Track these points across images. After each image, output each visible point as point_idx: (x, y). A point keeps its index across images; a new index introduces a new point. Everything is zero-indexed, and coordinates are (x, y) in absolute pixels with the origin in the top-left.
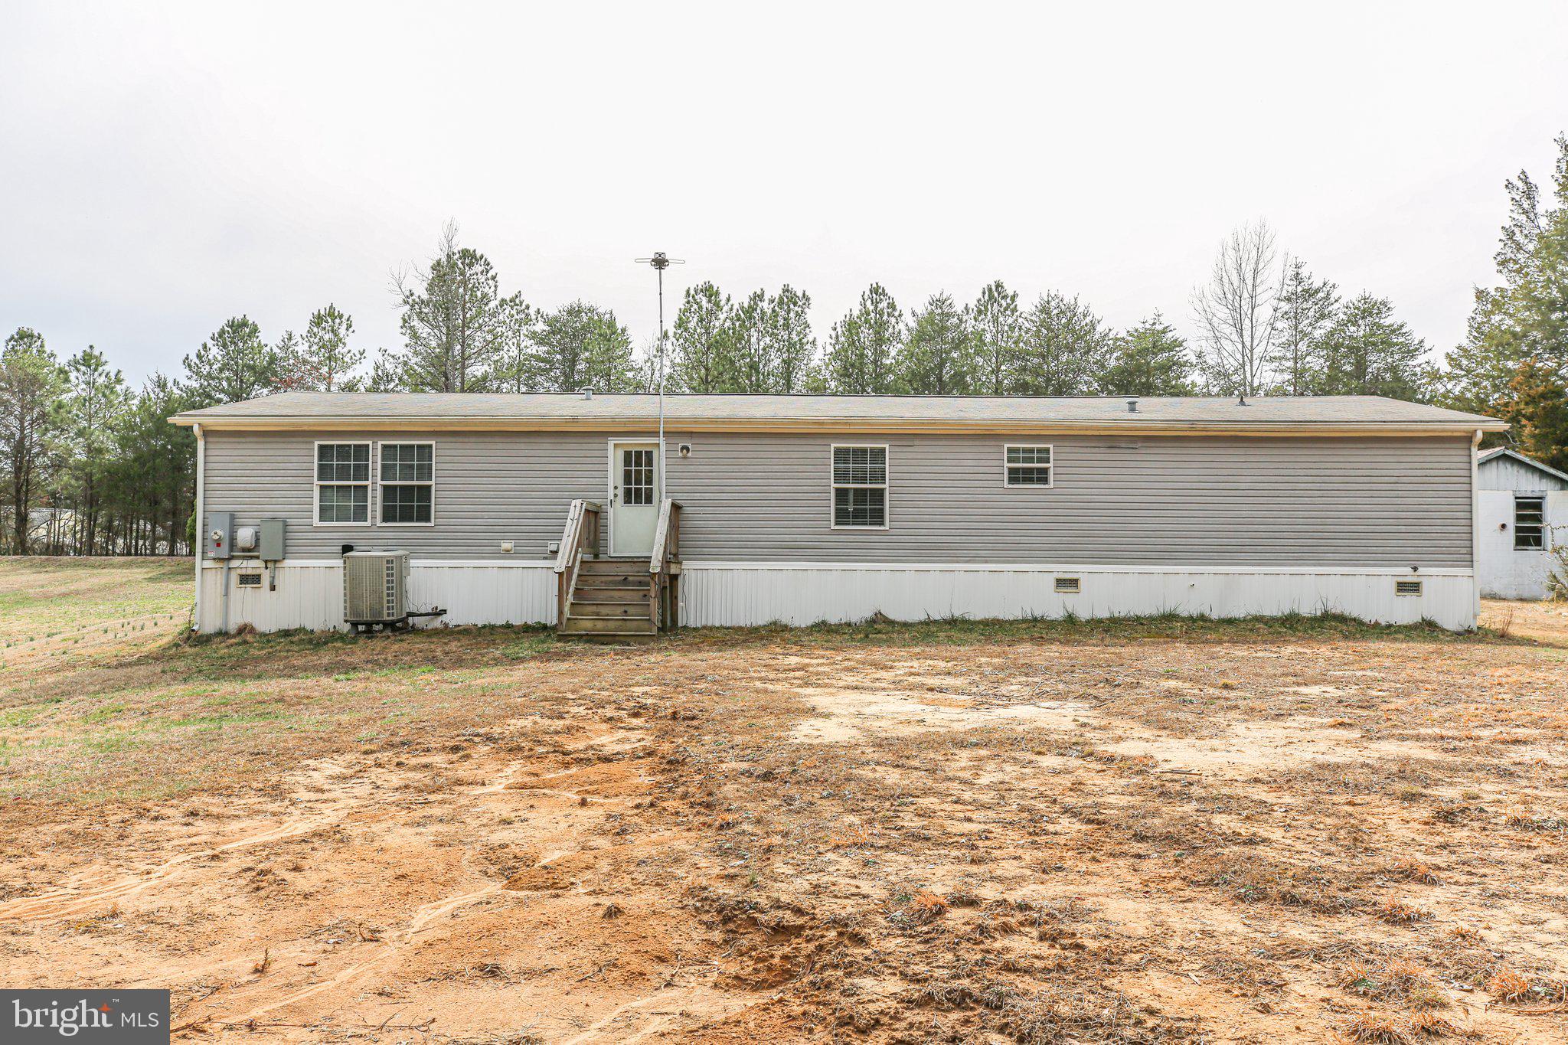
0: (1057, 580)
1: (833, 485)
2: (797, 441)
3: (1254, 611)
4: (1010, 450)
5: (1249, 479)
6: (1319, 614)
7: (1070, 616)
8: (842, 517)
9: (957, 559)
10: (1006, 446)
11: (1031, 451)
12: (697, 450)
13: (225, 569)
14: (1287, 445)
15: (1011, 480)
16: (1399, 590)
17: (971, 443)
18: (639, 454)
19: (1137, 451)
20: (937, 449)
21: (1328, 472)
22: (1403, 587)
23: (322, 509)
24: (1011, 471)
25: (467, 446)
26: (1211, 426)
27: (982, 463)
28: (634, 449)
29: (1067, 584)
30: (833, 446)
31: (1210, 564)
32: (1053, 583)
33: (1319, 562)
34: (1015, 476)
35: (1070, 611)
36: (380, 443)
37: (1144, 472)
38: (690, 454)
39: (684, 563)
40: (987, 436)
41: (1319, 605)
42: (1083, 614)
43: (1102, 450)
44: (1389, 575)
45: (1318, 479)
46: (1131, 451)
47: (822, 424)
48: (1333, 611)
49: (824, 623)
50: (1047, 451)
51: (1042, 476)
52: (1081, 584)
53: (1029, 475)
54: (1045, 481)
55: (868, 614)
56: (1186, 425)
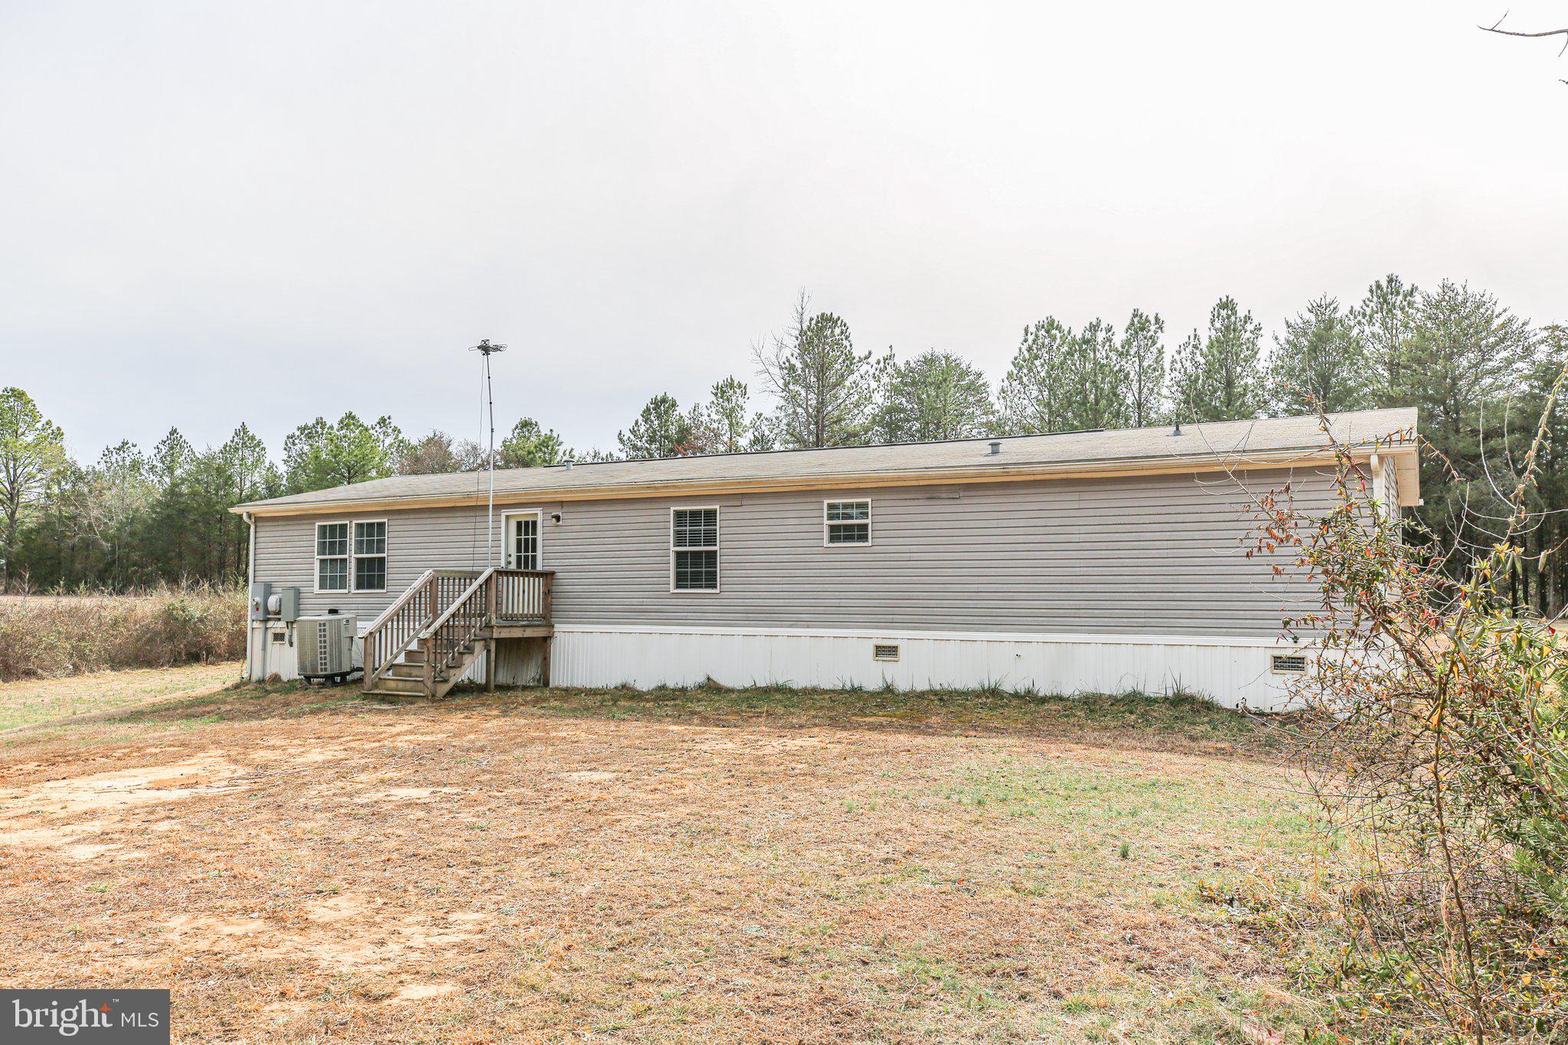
0: (877, 647)
1: (673, 549)
2: (648, 506)
3: (1089, 688)
4: (831, 507)
5: (1083, 529)
6: (1170, 694)
7: (888, 687)
8: (681, 580)
9: (781, 623)
10: (826, 502)
11: (851, 506)
12: (569, 518)
13: (263, 629)
14: (1130, 487)
15: (832, 539)
16: (1276, 667)
17: (792, 501)
18: (527, 523)
19: (958, 502)
20: (762, 508)
21: (1180, 518)
22: (1281, 663)
23: (322, 579)
24: (832, 528)
25: (409, 522)
26: (1026, 469)
27: (804, 521)
28: (523, 519)
29: (886, 651)
30: (672, 509)
31: (1039, 631)
32: (872, 651)
33: (1171, 629)
34: (837, 534)
35: (889, 682)
36: (354, 522)
37: (965, 524)
38: (560, 523)
39: (556, 625)
40: (807, 492)
41: (1170, 682)
42: (902, 686)
43: (921, 502)
44: (1262, 648)
45: (1167, 527)
46: (952, 502)
47: (656, 488)
48: (1187, 691)
49: (663, 688)
50: (865, 505)
51: (860, 533)
52: (901, 651)
53: (847, 533)
54: (864, 538)
55: (701, 679)
56: (997, 470)
